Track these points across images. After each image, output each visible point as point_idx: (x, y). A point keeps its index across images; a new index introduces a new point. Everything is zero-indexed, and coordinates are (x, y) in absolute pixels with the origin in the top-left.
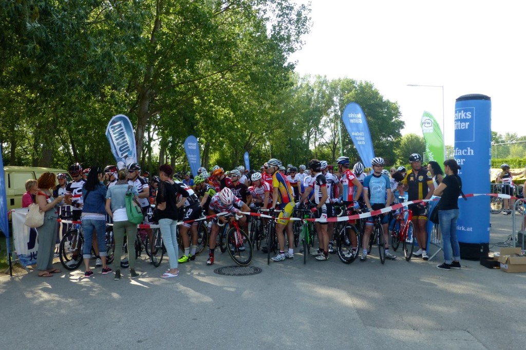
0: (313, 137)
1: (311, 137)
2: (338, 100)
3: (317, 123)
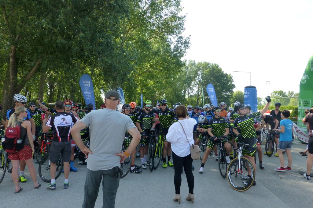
2: (200, 73)
3: (189, 85)
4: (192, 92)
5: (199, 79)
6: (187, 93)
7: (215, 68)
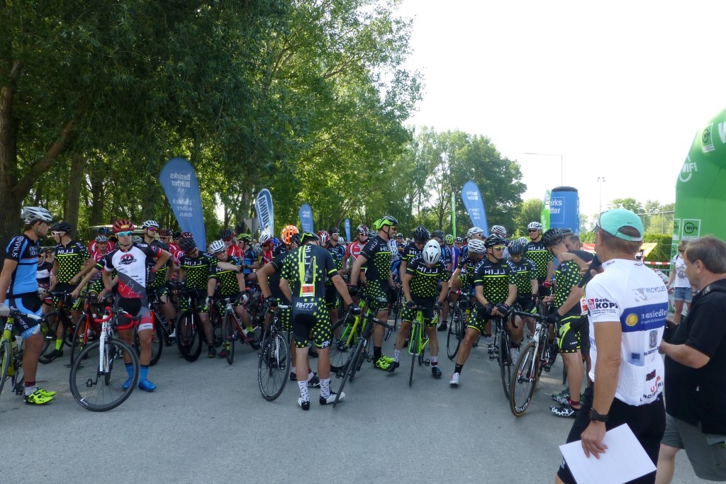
1: (414, 200)
2: (446, 157)
3: (421, 184)
4: (427, 200)
5: (443, 169)
6: (417, 203)
7: (481, 146)
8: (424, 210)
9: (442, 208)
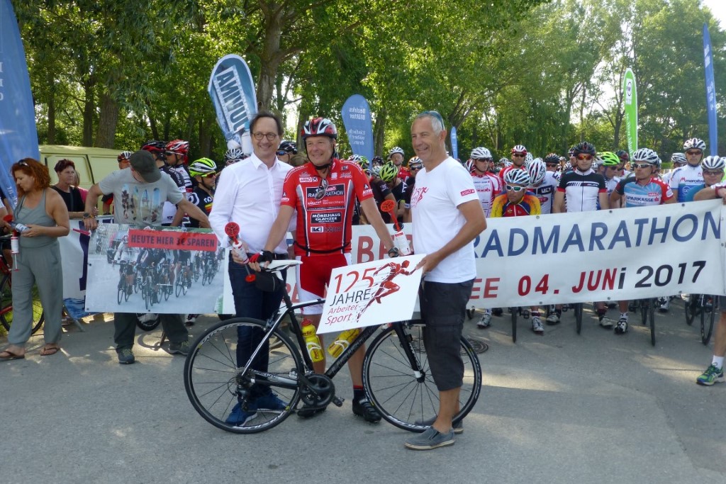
0: (577, 101)
1: (574, 100)
2: (629, 29)
3: (586, 73)
4: (596, 100)
5: (624, 50)
6: (579, 105)
7: (687, 10)
8: (589, 116)
9: (619, 111)
